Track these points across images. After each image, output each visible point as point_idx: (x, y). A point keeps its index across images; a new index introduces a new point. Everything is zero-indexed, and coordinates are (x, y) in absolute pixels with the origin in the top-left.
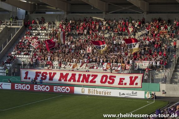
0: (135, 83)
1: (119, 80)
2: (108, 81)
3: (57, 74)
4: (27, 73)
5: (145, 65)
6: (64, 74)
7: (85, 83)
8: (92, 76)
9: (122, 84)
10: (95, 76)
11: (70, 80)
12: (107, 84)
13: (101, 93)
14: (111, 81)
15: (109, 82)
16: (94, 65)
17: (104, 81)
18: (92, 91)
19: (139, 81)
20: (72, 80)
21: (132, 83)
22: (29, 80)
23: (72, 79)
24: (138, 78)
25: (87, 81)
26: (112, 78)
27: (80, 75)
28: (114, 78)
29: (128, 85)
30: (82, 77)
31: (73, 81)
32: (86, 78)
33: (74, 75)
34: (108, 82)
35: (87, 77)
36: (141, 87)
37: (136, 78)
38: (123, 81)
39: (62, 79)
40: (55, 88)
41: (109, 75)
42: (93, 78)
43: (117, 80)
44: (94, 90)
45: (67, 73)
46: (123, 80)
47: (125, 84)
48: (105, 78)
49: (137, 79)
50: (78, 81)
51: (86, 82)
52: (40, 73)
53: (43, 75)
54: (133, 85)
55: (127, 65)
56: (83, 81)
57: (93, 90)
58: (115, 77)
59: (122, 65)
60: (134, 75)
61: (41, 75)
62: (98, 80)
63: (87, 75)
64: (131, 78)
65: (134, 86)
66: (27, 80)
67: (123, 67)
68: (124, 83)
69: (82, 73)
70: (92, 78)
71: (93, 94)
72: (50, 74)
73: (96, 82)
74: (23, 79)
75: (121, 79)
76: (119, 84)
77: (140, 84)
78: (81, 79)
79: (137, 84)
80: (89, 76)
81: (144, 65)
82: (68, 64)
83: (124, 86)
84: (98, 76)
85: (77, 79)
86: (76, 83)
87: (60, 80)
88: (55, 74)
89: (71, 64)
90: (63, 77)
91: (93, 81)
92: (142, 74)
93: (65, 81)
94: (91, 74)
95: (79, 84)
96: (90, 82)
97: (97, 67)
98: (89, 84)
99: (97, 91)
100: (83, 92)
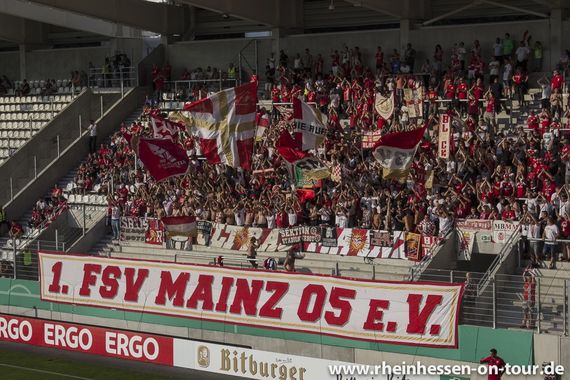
0: (428, 326)
1: (368, 308)
2: (327, 313)
3: (150, 275)
4: (57, 269)
5: (501, 236)
6: (174, 279)
7: (243, 317)
8: (271, 286)
9: (379, 327)
10: (280, 289)
11: (192, 304)
12: (322, 324)
13: (269, 372)
14: (337, 313)
15: (330, 318)
16: (307, 239)
17: (310, 309)
18: (235, 360)
19: (444, 316)
20: (200, 303)
21: (417, 324)
22: (65, 296)
23: (201, 297)
24: (444, 303)
25: (251, 311)
26: (341, 299)
27: (227, 282)
28: (351, 301)
29: (402, 334)
30: (233, 290)
31: (204, 308)
32: (247, 297)
33: (205, 281)
34: (326, 317)
35: (251, 289)
36: (453, 343)
37: (434, 301)
39: (167, 296)
40: (111, 339)
41: (329, 285)
43: (360, 310)
44: (243, 358)
45: (182, 274)
46: (384, 311)
47: (392, 327)
48: (314, 297)
49: (438, 308)
50: (222, 307)
51: (247, 313)
52: (97, 268)
53: (105, 279)
54: (423, 333)
55: (427, 240)
56: (235, 309)
57: (239, 356)
58: (351, 294)
59: (409, 237)
60: (426, 291)
61: (99, 277)
62: (290, 303)
63: (250, 284)
64: (414, 300)
65: (427, 338)
66: (58, 295)
67: (412, 246)
68: (385, 321)
69: (236, 275)
70: (270, 295)
71: (240, 374)
73: (283, 315)
74: (47, 294)
75: (375, 304)
76: (369, 325)
77: (448, 330)
78: (230, 301)
79: (435, 330)
80: (258, 285)
81: (496, 239)
82: (218, 233)
83: (384, 335)
84: (290, 289)
85: (216, 298)
86: (214, 314)
87: (160, 300)
88: (144, 274)
89: (227, 231)
90: (171, 288)
91: (270, 311)
92: (460, 287)
93: (175, 304)
94: (265, 277)
95: (223, 319)
96: (262, 314)
97: (317, 245)
98: (257, 321)
99: (252, 362)
100: (203, 363)
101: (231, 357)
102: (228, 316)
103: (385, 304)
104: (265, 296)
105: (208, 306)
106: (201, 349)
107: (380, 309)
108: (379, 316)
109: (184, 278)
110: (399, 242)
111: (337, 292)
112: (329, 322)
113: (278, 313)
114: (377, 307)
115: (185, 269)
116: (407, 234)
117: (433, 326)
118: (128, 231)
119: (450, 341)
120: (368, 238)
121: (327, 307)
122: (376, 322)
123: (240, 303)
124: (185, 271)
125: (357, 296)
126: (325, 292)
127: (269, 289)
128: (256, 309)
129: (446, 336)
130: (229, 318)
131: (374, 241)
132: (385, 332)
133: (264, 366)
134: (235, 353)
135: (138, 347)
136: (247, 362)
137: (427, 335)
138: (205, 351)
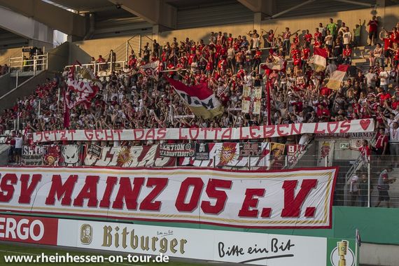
0: (303, 209)
1: (243, 197)
2: (203, 203)
3: (42, 179)
5: (359, 144)
6: (64, 181)
7: (125, 211)
8: (151, 182)
9: (254, 214)
10: (160, 184)
11: (79, 202)
12: (198, 214)
14: (213, 202)
15: (207, 208)
16: (182, 154)
17: (187, 200)
18: (117, 235)
19: (319, 199)
20: (86, 201)
21: (291, 208)
23: (87, 196)
24: (319, 186)
25: (132, 205)
26: (217, 189)
27: (111, 181)
28: (227, 191)
29: (276, 218)
30: (117, 188)
31: (89, 205)
32: (128, 193)
33: (92, 182)
34: (202, 207)
35: (133, 186)
36: (327, 224)
37: (310, 185)
38: (257, 199)
39: (56, 197)
41: (206, 177)
43: (235, 198)
44: (125, 233)
45: (71, 176)
46: (260, 199)
47: (267, 212)
48: (191, 189)
49: (314, 191)
50: (105, 203)
51: (129, 208)
53: (3, 185)
54: (297, 215)
55: (291, 149)
56: (118, 205)
57: (120, 232)
58: (228, 184)
60: (300, 177)
62: (168, 196)
63: (132, 181)
64: (289, 186)
65: (302, 220)
68: (260, 208)
69: (119, 174)
70: (150, 190)
72: (25, 178)
73: (163, 207)
75: (250, 193)
76: (244, 212)
77: (323, 212)
78: (113, 197)
79: (311, 212)
80: (139, 182)
83: (259, 221)
84: (170, 183)
85: (100, 196)
86: (98, 210)
87: (50, 201)
88: (37, 178)
89: (112, 153)
90: (61, 189)
91: (150, 204)
92: (335, 170)
93: (64, 203)
94: (146, 175)
95: (106, 214)
96: (142, 208)
97: (191, 159)
98: (137, 214)
99: (133, 237)
100: (85, 240)
101: (113, 233)
102: (111, 211)
103: (261, 192)
104: (145, 192)
105: (93, 203)
106: (84, 227)
107: (255, 197)
108: (255, 203)
109: (73, 180)
110: (265, 152)
111: (214, 183)
112: (205, 211)
113: (157, 206)
114: (252, 195)
115: (73, 172)
116: (273, 144)
117: (308, 209)
118: (28, 157)
119: (325, 222)
120: (238, 150)
122: (251, 209)
123: (122, 199)
124: (74, 174)
125: (233, 186)
126: (202, 183)
127: (149, 185)
128: (136, 204)
129: (321, 217)
130: (112, 213)
131: (243, 153)
132: (260, 218)
133: (145, 240)
134: (117, 229)
135: (25, 229)
136: (129, 237)
137: (302, 217)
138: (88, 229)
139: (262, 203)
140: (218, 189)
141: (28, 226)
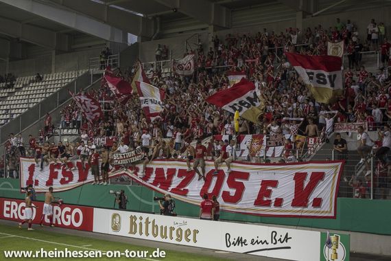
0: (311, 200)
1: (259, 187)
2: (224, 192)
4: (32, 169)
8: (182, 173)
9: (268, 203)
10: (189, 175)
13: (168, 235)
14: (233, 192)
15: (227, 197)
17: (211, 190)
18: (141, 224)
21: (300, 199)
22: (36, 187)
24: (326, 178)
28: (245, 182)
29: (287, 207)
30: (153, 177)
34: (223, 196)
35: (166, 175)
37: (317, 177)
38: (271, 190)
42: (181, 180)
43: (252, 189)
44: (147, 222)
46: (273, 189)
47: (279, 202)
48: (215, 180)
49: (321, 183)
53: (64, 173)
54: (305, 206)
55: (311, 141)
57: (144, 221)
58: (246, 176)
61: (60, 171)
63: (165, 172)
65: (309, 210)
68: (273, 198)
69: (155, 166)
71: (144, 236)
76: (259, 202)
77: (329, 203)
79: (317, 202)
80: (171, 172)
83: (272, 209)
92: (341, 163)
94: (178, 166)
99: (154, 226)
100: (115, 228)
101: (138, 222)
103: (274, 184)
104: (176, 181)
106: (114, 216)
107: (269, 188)
108: (268, 193)
112: (225, 200)
113: (185, 193)
114: (267, 186)
117: (315, 199)
119: (330, 212)
120: (265, 141)
121: (225, 187)
122: (265, 199)
125: (251, 177)
126: (224, 175)
127: (180, 176)
129: (327, 208)
131: (270, 143)
132: (272, 207)
133: (164, 229)
134: (141, 218)
135: (68, 217)
136: (150, 226)
137: (310, 207)
138: (117, 218)
139: (276, 193)
140: (238, 180)
141: (70, 213)
